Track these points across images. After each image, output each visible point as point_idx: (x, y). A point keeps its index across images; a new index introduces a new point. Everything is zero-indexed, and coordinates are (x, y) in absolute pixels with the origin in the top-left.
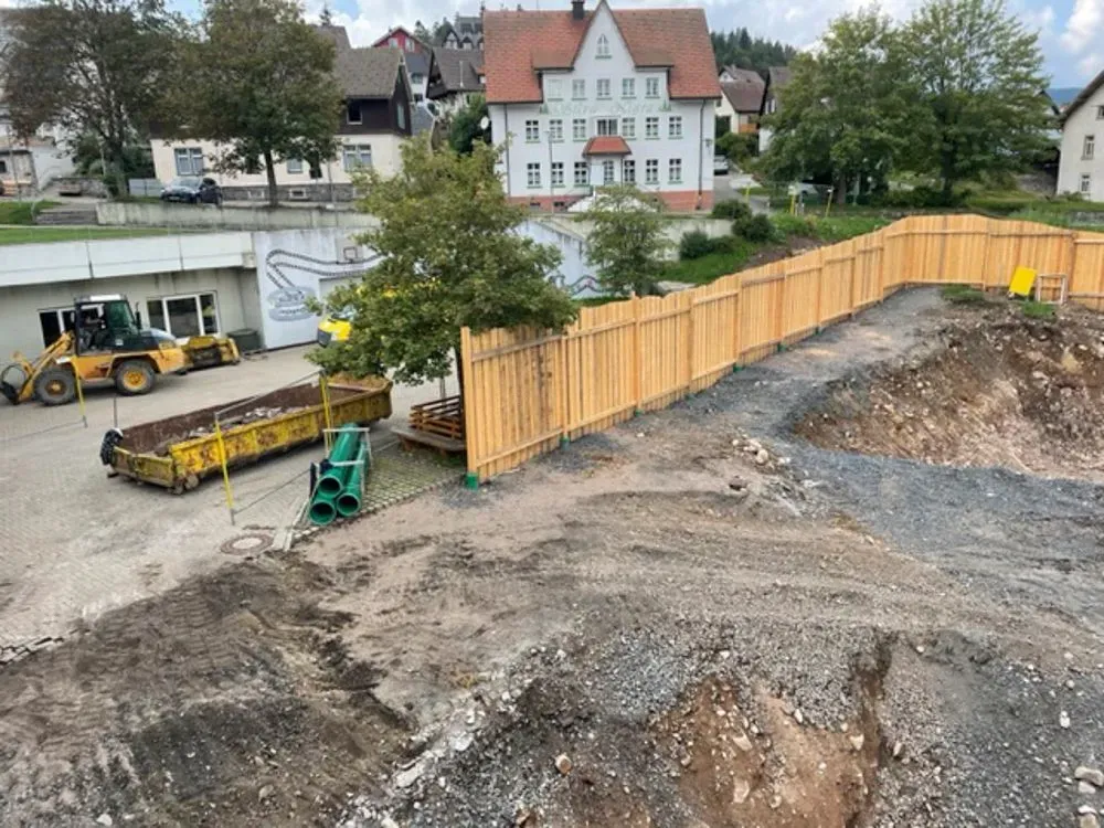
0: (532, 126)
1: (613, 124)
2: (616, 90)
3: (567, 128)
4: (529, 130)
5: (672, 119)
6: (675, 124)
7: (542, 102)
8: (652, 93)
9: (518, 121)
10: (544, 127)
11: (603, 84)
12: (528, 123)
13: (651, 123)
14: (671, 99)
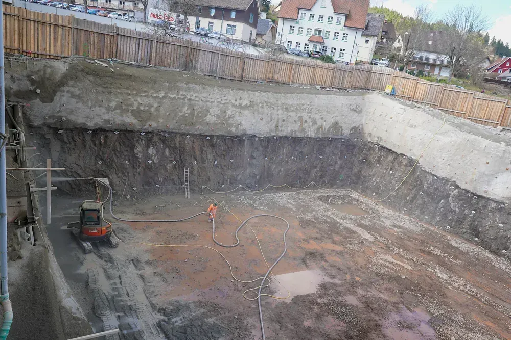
0: (292, 28)
1: (320, 31)
2: (325, 19)
3: (305, 31)
4: (291, 29)
5: (344, 34)
6: (346, 35)
7: (297, 20)
8: (338, 23)
9: (287, 25)
10: (296, 29)
11: (321, 17)
12: (291, 27)
13: (336, 34)
14: (344, 26)
